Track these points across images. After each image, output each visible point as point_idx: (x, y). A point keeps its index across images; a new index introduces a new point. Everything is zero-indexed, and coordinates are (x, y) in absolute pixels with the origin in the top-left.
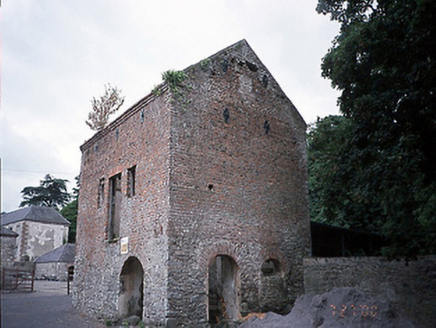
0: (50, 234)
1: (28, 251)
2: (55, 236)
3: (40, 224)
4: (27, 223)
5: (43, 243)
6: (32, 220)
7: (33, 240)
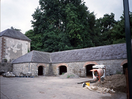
0: (20, 47)
1: (6, 56)
2: (23, 48)
3: (13, 40)
4: (5, 38)
5: (16, 52)
6: (8, 37)
7: (9, 49)
